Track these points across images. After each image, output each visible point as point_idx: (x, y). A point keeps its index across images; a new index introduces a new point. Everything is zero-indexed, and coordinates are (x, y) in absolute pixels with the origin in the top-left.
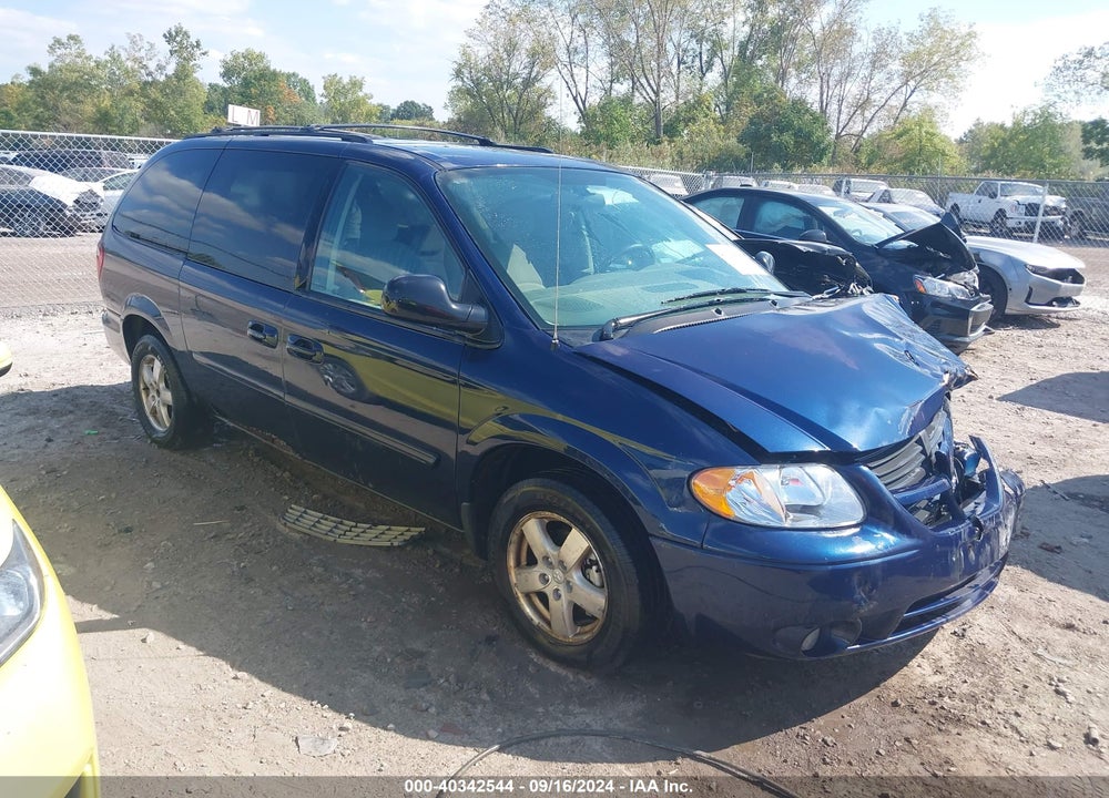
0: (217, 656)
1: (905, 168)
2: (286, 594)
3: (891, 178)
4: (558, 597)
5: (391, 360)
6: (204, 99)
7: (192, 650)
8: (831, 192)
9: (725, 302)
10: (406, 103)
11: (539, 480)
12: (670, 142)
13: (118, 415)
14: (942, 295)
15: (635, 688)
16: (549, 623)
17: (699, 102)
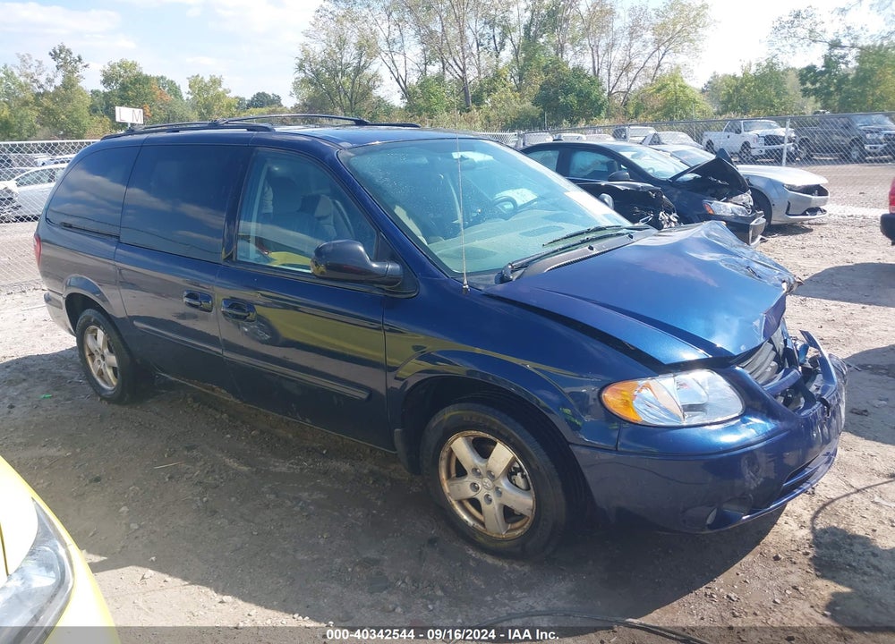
0: (201, 584)
1: (666, 115)
2: (248, 521)
3: (656, 124)
4: (490, 501)
5: (296, 309)
6: (88, 102)
7: (178, 581)
8: (612, 139)
9: (592, 240)
10: (258, 94)
11: (463, 405)
12: (478, 109)
13: (65, 378)
14: (727, 214)
15: (562, 570)
16: (483, 524)
17: (497, 75)
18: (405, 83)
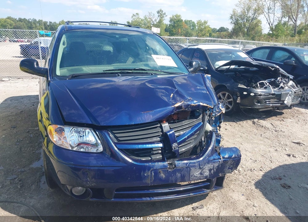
6: (164, 28)
12: (299, 36)
18: (272, 25)
